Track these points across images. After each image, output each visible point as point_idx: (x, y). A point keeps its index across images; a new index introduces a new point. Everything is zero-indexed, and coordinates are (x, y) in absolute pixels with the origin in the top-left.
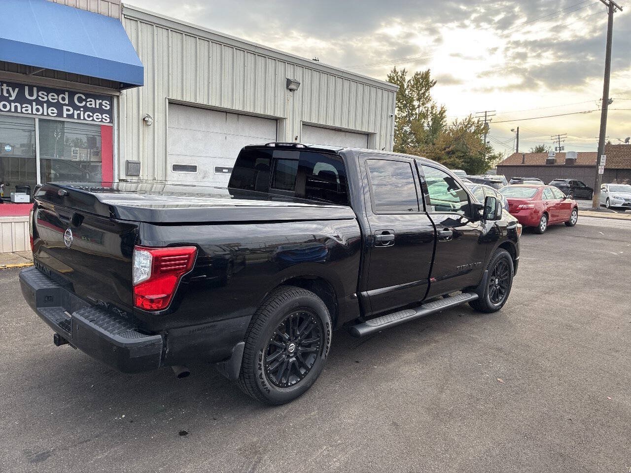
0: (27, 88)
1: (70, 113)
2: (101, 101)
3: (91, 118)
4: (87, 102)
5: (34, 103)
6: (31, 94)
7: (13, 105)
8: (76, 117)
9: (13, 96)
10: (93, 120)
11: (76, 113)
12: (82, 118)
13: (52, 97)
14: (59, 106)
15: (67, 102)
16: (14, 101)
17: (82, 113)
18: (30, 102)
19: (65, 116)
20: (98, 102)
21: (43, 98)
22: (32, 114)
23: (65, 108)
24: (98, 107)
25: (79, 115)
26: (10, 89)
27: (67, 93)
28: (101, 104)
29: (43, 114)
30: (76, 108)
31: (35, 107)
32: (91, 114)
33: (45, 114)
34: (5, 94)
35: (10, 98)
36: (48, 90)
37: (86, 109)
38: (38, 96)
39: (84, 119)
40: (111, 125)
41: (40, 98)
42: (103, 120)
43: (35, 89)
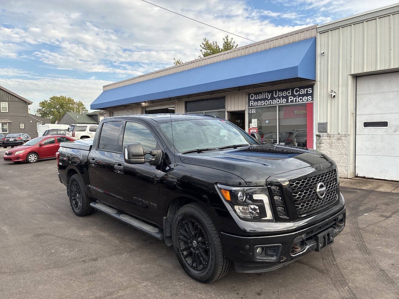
0: (274, 92)
1: (292, 99)
2: (307, 89)
3: (302, 100)
4: (300, 91)
5: (277, 99)
6: (276, 95)
7: (269, 101)
8: (294, 101)
9: (270, 97)
10: (303, 101)
11: (294, 99)
12: (297, 101)
13: (284, 94)
14: (287, 97)
15: (290, 94)
16: (270, 100)
17: (297, 98)
18: (275, 98)
19: (289, 102)
20: (305, 90)
21: (280, 95)
22: (276, 104)
23: (290, 97)
24: (305, 93)
25: (296, 100)
26: (268, 94)
27: (290, 90)
28: (307, 91)
29: (280, 103)
30: (294, 96)
31: (277, 100)
32: (302, 98)
33: (281, 103)
34: (267, 97)
35: (268, 99)
36: (282, 91)
37: (299, 95)
38: (279, 94)
39: (299, 101)
40: (312, 102)
41: (279, 95)
42: (308, 100)
43: (277, 91)
